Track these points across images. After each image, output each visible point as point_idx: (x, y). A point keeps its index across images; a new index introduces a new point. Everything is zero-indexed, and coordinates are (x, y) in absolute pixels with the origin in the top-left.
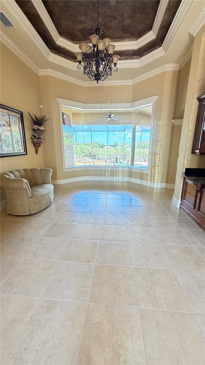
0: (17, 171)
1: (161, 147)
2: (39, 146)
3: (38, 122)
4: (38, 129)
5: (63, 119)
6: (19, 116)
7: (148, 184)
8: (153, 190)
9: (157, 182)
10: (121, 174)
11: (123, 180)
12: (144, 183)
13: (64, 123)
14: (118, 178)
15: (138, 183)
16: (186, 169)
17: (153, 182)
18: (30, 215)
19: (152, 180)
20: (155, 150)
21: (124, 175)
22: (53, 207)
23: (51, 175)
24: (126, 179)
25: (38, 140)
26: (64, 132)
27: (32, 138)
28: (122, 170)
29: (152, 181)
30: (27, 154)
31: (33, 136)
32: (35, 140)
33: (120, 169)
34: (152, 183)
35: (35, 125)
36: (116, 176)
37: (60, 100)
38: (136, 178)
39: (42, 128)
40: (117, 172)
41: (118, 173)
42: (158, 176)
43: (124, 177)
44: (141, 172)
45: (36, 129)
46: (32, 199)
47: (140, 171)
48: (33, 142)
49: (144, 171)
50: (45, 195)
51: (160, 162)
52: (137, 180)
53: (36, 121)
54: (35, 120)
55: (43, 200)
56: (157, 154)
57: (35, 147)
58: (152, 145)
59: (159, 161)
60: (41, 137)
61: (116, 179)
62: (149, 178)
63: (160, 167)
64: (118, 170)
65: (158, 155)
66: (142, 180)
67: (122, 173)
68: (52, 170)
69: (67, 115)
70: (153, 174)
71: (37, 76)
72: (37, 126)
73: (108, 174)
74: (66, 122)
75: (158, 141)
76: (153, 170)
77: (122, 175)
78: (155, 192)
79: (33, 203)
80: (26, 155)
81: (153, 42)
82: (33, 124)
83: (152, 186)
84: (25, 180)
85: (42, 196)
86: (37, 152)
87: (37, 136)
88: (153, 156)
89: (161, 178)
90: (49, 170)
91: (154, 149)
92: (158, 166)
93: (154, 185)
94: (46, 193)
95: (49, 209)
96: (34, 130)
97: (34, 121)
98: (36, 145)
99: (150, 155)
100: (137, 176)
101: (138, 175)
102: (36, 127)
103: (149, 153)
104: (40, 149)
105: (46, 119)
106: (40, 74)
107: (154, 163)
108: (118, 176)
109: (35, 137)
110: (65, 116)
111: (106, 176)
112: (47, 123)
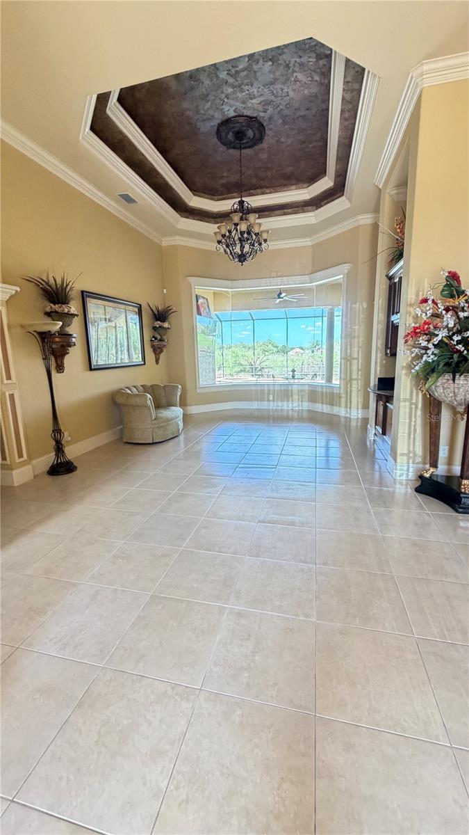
0: (134, 387)
1: (359, 347)
2: (162, 351)
3: (161, 316)
4: (160, 327)
5: (198, 306)
6: (136, 310)
7: (342, 412)
8: (350, 421)
9: (356, 407)
10: (297, 397)
11: (300, 408)
12: (336, 410)
13: (199, 313)
14: (292, 404)
15: (325, 411)
16: (379, 379)
17: (350, 408)
18: (153, 444)
19: (349, 404)
20: (351, 353)
21: (302, 399)
22: (182, 438)
23: (179, 394)
24: (306, 405)
25: (160, 343)
26: (198, 324)
27: (151, 340)
28: (298, 390)
29: (349, 406)
30: (145, 364)
31: (154, 337)
32: (156, 343)
33: (295, 388)
34: (348, 410)
35: (157, 320)
36: (288, 401)
37: (192, 280)
38: (322, 403)
39: (166, 325)
40: (290, 393)
41: (292, 395)
42: (358, 397)
43: (302, 401)
44: (331, 391)
45: (158, 326)
46: (155, 422)
47: (328, 391)
48: (153, 346)
49: (335, 389)
50: (172, 419)
51: (360, 373)
52: (324, 406)
53: (158, 314)
54: (156, 312)
55: (168, 425)
56: (353, 359)
57: (155, 354)
58: (346, 344)
59: (358, 370)
60: (165, 337)
61: (288, 407)
62: (343, 401)
63: (359, 381)
64: (292, 391)
65: (355, 362)
66: (332, 405)
67: (299, 396)
68: (180, 387)
69: (204, 298)
70: (349, 394)
71: (161, 246)
72: (159, 322)
73: (274, 398)
74: (202, 310)
75: (354, 337)
76: (349, 386)
77: (298, 399)
78: (353, 424)
79: (158, 427)
80: (145, 366)
81: (330, 190)
82: (153, 320)
83: (348, 415)
84: (149, 396)
85: (168, 420)
86: (157, 361)
87: (159, 337)
88: (348, 363)
89: (362, 400)
90: (177, 387)
91: (349, 351)
92: (357, 379)
93: (352, 414)
94: (173, 416)
95: (176, 440)
96: (155, 328)
97: (154, 314)
98: (157, 350)
99: (343, 361)
100: (324, 399)
101: (326, 397)
102: (158, 324)
103: (341, 359)
104: (162, 356)
105: (172, 311)
106: (163, 244)
107: (350, 376)
108: (292, 401)
109: (156, 339)
110: (201, 301)
111: (270, 401)
112: (172, 318)
